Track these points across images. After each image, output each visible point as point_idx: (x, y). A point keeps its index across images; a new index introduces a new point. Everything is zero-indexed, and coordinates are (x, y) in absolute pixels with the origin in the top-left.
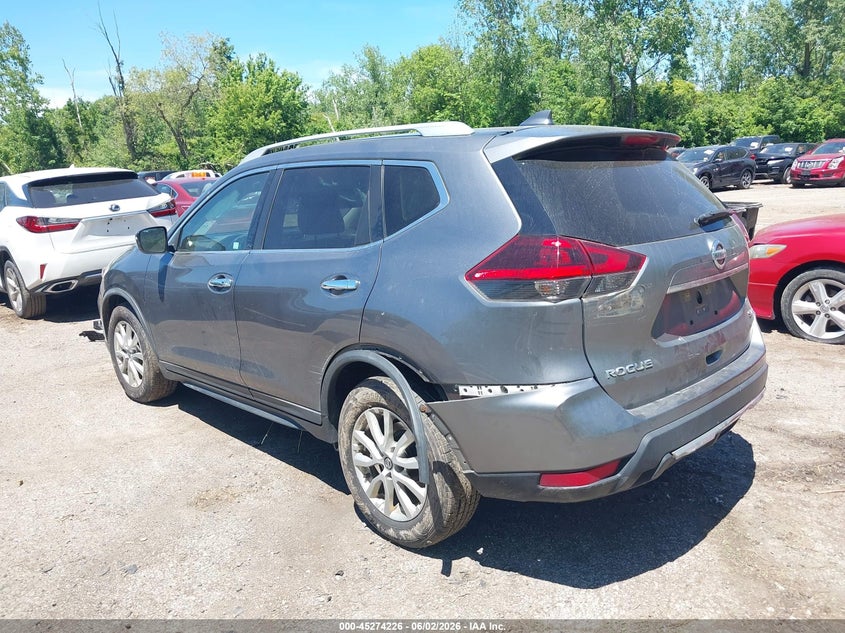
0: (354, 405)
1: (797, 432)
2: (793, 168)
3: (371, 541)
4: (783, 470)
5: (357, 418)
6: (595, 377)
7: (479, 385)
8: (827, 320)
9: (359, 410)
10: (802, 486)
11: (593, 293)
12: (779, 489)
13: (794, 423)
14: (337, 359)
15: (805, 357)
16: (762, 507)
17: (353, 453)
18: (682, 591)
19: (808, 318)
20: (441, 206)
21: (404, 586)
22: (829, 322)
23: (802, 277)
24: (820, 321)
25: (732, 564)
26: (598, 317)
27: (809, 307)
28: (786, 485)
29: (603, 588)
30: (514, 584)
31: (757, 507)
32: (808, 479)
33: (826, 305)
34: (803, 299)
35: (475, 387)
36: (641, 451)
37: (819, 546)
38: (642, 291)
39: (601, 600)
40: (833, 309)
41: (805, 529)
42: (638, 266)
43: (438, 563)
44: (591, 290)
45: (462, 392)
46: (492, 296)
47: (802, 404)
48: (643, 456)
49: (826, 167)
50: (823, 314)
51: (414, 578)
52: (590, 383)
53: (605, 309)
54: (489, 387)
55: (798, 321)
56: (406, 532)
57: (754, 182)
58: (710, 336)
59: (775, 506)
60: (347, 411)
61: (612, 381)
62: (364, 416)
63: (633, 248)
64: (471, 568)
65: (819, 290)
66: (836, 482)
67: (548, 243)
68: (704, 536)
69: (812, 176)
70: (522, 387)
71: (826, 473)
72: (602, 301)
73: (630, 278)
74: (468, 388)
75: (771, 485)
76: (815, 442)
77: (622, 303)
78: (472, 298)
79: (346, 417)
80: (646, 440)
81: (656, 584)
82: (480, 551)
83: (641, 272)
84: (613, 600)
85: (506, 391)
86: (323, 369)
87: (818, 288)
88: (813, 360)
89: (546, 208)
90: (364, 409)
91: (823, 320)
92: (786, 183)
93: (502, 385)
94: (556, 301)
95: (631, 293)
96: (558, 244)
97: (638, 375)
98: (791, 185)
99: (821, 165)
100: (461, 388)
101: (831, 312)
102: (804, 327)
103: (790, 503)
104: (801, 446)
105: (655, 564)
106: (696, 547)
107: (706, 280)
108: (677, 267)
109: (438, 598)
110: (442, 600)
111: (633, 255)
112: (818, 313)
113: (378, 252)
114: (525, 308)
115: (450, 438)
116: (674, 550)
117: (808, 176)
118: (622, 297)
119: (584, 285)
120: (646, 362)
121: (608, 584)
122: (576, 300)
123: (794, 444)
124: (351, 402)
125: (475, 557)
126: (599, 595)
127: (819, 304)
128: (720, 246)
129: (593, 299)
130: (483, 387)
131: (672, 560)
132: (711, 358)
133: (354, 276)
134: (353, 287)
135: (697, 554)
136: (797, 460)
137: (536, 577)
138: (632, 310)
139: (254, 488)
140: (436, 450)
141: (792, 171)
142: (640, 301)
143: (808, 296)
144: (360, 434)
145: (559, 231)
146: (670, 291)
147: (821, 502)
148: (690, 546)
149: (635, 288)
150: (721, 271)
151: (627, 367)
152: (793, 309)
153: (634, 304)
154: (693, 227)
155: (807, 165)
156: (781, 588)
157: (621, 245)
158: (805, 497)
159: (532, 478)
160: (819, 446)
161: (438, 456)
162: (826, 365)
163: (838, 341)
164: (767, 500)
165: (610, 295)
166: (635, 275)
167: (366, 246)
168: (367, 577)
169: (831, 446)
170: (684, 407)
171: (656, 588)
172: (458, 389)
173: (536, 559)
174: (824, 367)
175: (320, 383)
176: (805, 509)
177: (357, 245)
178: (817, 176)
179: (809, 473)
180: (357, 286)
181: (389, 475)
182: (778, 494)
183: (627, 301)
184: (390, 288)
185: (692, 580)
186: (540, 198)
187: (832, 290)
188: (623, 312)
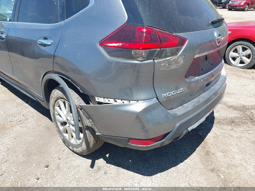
0: (54, 97)
1: (228, 104)
2: (229, 3)
3: (63, 150)
4: (224, 120)
5: (55, 102)
6: (157, 98)
7: (104, 98)
8: (240, 59)
9: (56, 99)
10: (230, 128)
11: (160, 57)
12: (222, 129)
13: (228, 100)
14: (45, 76)
15: (232, 73)
16: (216, 137)
17: (56, 115)
18: (184, 178)
19: (234, 59)
20: (90, 5)
21: (73, 173)
22: (241, 60)
23: (235, 44)
24: (238, 60)
25: (204, 164)
26: (161, 69)
27: (235, 54)
28: (224, 127)
29: (154, 176)
30: (118, 174)
31: (214, 137)
32: (232, 125)
33: (241, 54)
34: (234, 52)
35: (102, 99)
36: (175, 130)
37: (236, 156)
38: (183, 56)
39: (152, 182)
40: (243, 56)
41: (231, 148)
42: (183, 44)
43: (89, 161)
44: (159, 56)
45: (97, 100)
46: (111, 56)
47: (230, 92)
48: (175, 132)
49: (240, 4)
50: (239, 58)
51: (78, 169)
52: (155, 100)
53: (165, 65)
54: (109, 99)
55: (231, 59)
56: (76, 149)
57: (217, 7)
58: (209, 75)
59: (220, 137)
60: (52, 99)
61: (165, 99)
62: (58, 102)
63: (181, 35)
64: (102, 164)
65: (240, 49)
66: (243, 126)
67: (140, 29)
68: (194, 150)
69: (235, 7)
70: (123, 101)
71: (239, 122)
72: (164, 62)
73: (178, 50)
74: (99, 98)
75: (219, 127)
76: (235, 108)
77: (173, 63)
78: (102, 55)
79: (52, 101)
80: (178, 125)
81: (175, 174)
82: (107, 155)
83: (184, 47)
84: (157, 182)
85: (116, 101)
86: (41, 79)
87: (240, 48)
88: (234, 74)
89: (141, 10)
90: (58, 99)
91: (239, 60)
92: (226, 9)
93: (114, 99)
94: (142, 61)
95: (178, 58)
96: (145, 30)
97: (177, 96)
98: (228, 9)
99: (238, 3)
100: (96, 98)
101: (242, 57)
102: (232, 61)
103: (226, 135)
104: (230, 110)
105: (175, 164)
106: (191, 156)
107: (212, 51)
108: (200, 45)
109: (86, 180)
110: (87, 181)
111: (181, 38)
112: (238, 57)
113: (61, 27)
114: (126, 63)
115: (90, 120)
116: (183, 157)
117: (234, 7)
118: (174, 60)
119: (156, 53)
120: (180, 89)
121: (156, 174)
122: (151, 61)
123: (228, 109)
124: (53, 95)
125: (105, 159)
126: (152, 179)
127: (239, 54)
128: (219, 35)
129: (160, 60)
130: (106, 99)
131: (182, 162)
132: (208, 85)
133: (51, 38)
134: (50, 44)
135: (191, 159)
136: (229, 116)
137: (128, 170)
138: (178, 66)
139: (21, 122)
140: (86, 121)
141: (229, 5)
142: (182, 62)
143: (236, 51)
144: (58, 108)
145: (146, 23)
146: (196, 56)
147: (237, 135)
148: (189, 155)
149: (180, 55)
150: (218, 47)
151: (172, 92)
152: (230, 55)
153: (179, 63)
154: (208, 25)
155: (234, 3)
156: (222, 177)
157: (176, 32)
158: (232, 133)
159: (126, 140)
160: (236, 110)
161: (87, 124)
162: (238, 76)
163: (243, 67)
164: (218, 134)
165: (168, 58)
166: (181, 49)
167: (57, 24)
168: (58, 168)
169: (240, 110)
170: (195, 109)
171: (174, 176)
172: (95, 98)
173: (129, 160)
174: (238, 77)
175: (41, 85)
176: (231, 138)
177: (53, 23)
178: (236, 7)
179: (233, 122)
180: (52, 43)
181: (69, 126)
182: (221, 131)
183: (176, 61)
184: (65, 46)
185: (189, 172)
186: (138, 5)
187: (244, 49)
188: (173, 67)
